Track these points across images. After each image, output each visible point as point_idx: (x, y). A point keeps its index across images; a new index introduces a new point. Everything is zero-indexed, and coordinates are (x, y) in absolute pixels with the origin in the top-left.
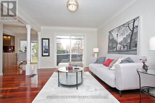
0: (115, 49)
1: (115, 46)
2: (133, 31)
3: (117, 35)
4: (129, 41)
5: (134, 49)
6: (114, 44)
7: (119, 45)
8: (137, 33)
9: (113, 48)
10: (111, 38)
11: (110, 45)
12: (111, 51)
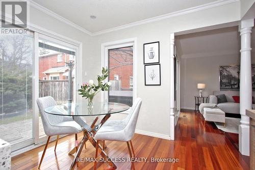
0: (236, 86)
9: (232, 85)
10: (225, 73)
11: (224, 81)
12: (227, 87)
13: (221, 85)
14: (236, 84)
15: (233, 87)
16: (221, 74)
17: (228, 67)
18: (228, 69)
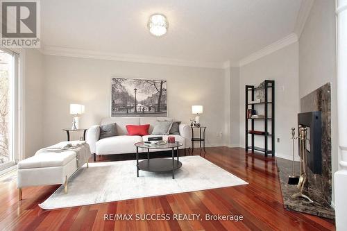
0: (133, 110)
1: (132, 105)
2: (161, 92)
3: (136, 89)
4: (157, 103)
5: (164, 111)
6: (128, 103)
7: (139, 105)
8: (165, 96)
9: (127, 108)
10: (119, 90)
11: (118, 102)
12: (121, 112)
13: (113, 109)
14: (132, 108)
15: (129, 111)
16: (113, 90)
17: (123, 80)
18: (123, 84)
